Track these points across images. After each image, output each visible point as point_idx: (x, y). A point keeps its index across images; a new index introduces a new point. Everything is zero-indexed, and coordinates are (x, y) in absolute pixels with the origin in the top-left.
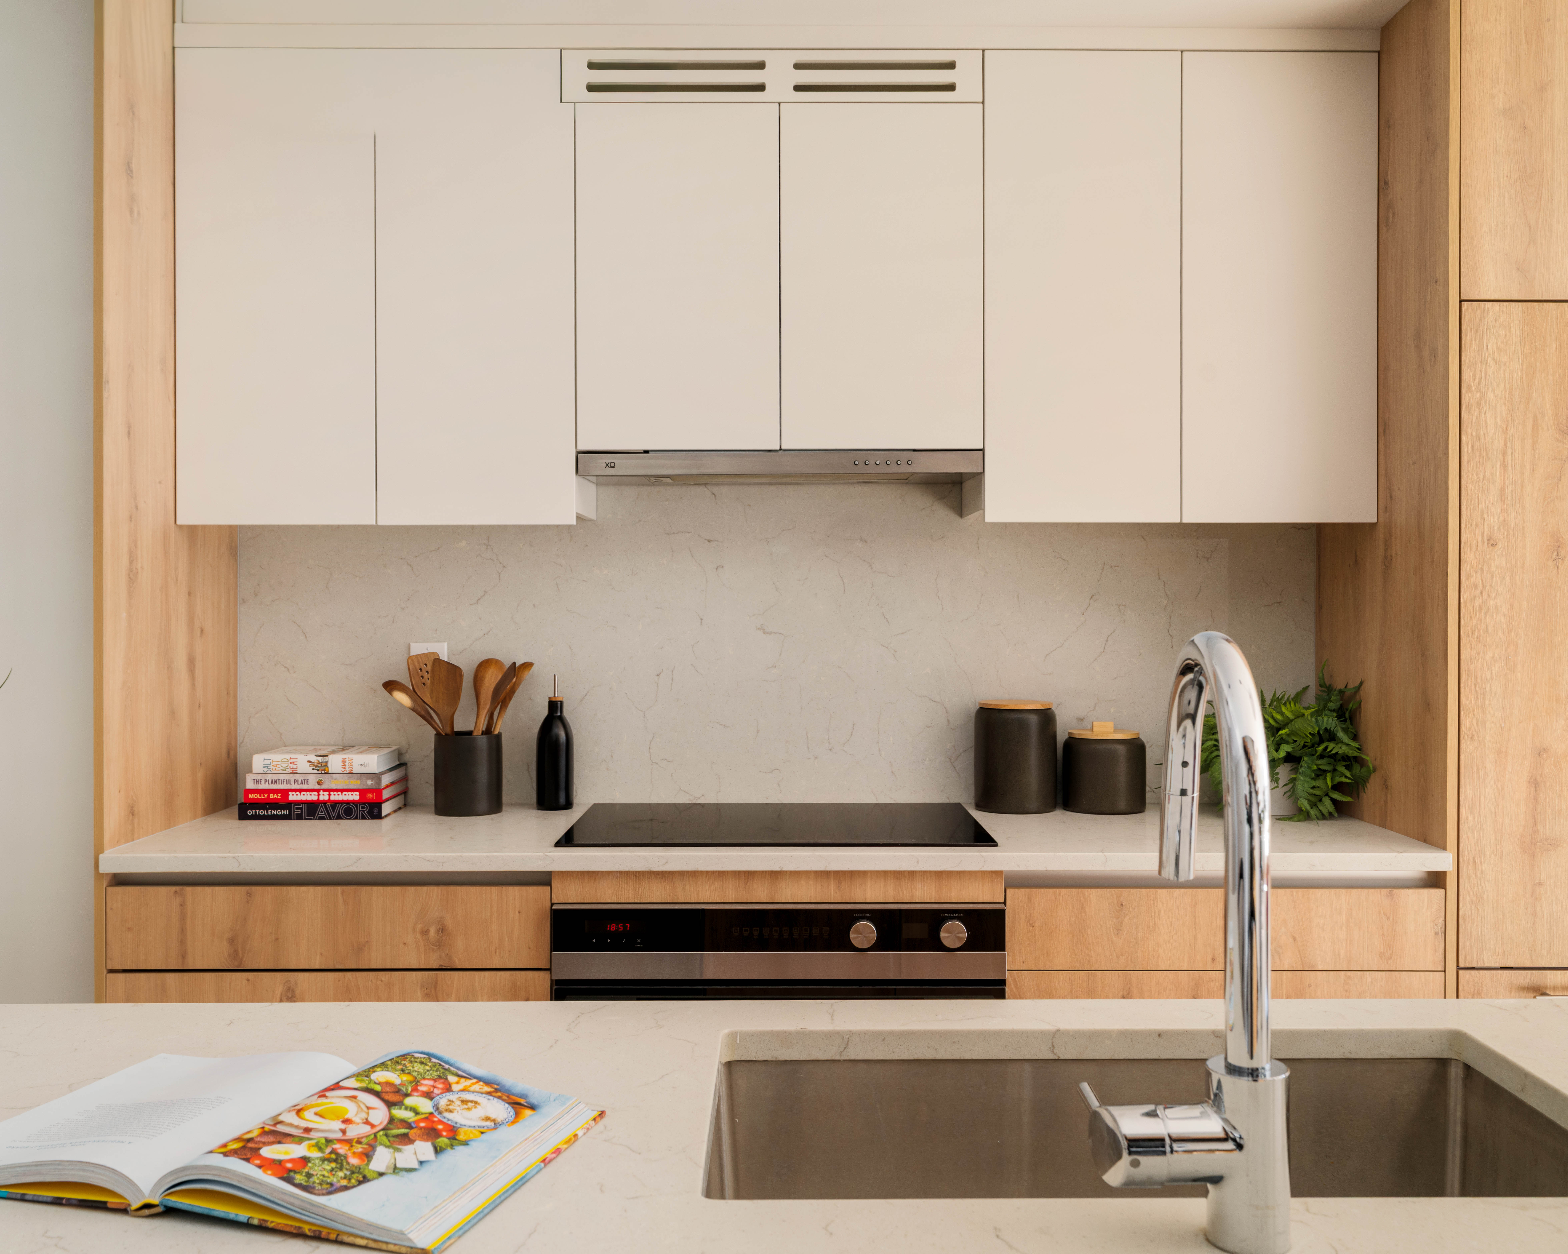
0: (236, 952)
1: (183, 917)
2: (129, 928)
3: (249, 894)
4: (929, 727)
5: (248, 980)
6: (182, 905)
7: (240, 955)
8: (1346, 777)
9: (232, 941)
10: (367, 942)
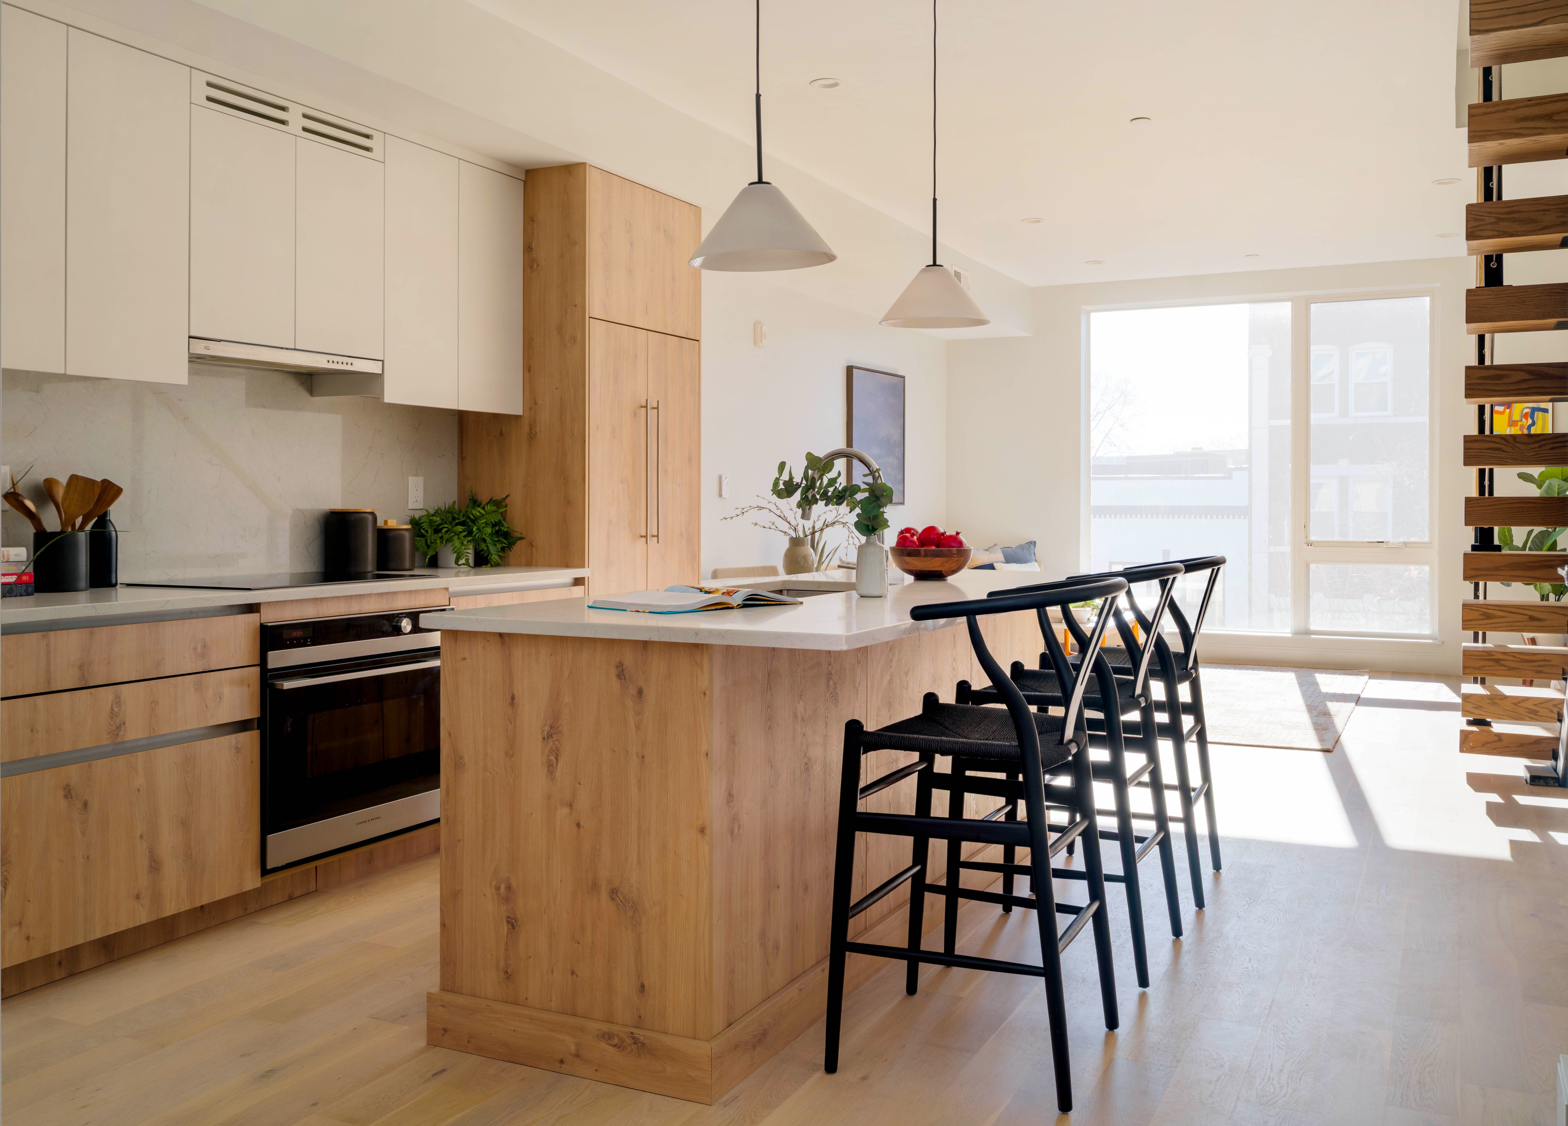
0: (83, 674)
1: (48, 653)
2: (11, 665)
3: (92, 633)
4: (296, 526)
5: (91, 694)
6: (48, 645)
7: (86, 677)
8: (505, 543)
9: (81, 667)
10: (163, 658)
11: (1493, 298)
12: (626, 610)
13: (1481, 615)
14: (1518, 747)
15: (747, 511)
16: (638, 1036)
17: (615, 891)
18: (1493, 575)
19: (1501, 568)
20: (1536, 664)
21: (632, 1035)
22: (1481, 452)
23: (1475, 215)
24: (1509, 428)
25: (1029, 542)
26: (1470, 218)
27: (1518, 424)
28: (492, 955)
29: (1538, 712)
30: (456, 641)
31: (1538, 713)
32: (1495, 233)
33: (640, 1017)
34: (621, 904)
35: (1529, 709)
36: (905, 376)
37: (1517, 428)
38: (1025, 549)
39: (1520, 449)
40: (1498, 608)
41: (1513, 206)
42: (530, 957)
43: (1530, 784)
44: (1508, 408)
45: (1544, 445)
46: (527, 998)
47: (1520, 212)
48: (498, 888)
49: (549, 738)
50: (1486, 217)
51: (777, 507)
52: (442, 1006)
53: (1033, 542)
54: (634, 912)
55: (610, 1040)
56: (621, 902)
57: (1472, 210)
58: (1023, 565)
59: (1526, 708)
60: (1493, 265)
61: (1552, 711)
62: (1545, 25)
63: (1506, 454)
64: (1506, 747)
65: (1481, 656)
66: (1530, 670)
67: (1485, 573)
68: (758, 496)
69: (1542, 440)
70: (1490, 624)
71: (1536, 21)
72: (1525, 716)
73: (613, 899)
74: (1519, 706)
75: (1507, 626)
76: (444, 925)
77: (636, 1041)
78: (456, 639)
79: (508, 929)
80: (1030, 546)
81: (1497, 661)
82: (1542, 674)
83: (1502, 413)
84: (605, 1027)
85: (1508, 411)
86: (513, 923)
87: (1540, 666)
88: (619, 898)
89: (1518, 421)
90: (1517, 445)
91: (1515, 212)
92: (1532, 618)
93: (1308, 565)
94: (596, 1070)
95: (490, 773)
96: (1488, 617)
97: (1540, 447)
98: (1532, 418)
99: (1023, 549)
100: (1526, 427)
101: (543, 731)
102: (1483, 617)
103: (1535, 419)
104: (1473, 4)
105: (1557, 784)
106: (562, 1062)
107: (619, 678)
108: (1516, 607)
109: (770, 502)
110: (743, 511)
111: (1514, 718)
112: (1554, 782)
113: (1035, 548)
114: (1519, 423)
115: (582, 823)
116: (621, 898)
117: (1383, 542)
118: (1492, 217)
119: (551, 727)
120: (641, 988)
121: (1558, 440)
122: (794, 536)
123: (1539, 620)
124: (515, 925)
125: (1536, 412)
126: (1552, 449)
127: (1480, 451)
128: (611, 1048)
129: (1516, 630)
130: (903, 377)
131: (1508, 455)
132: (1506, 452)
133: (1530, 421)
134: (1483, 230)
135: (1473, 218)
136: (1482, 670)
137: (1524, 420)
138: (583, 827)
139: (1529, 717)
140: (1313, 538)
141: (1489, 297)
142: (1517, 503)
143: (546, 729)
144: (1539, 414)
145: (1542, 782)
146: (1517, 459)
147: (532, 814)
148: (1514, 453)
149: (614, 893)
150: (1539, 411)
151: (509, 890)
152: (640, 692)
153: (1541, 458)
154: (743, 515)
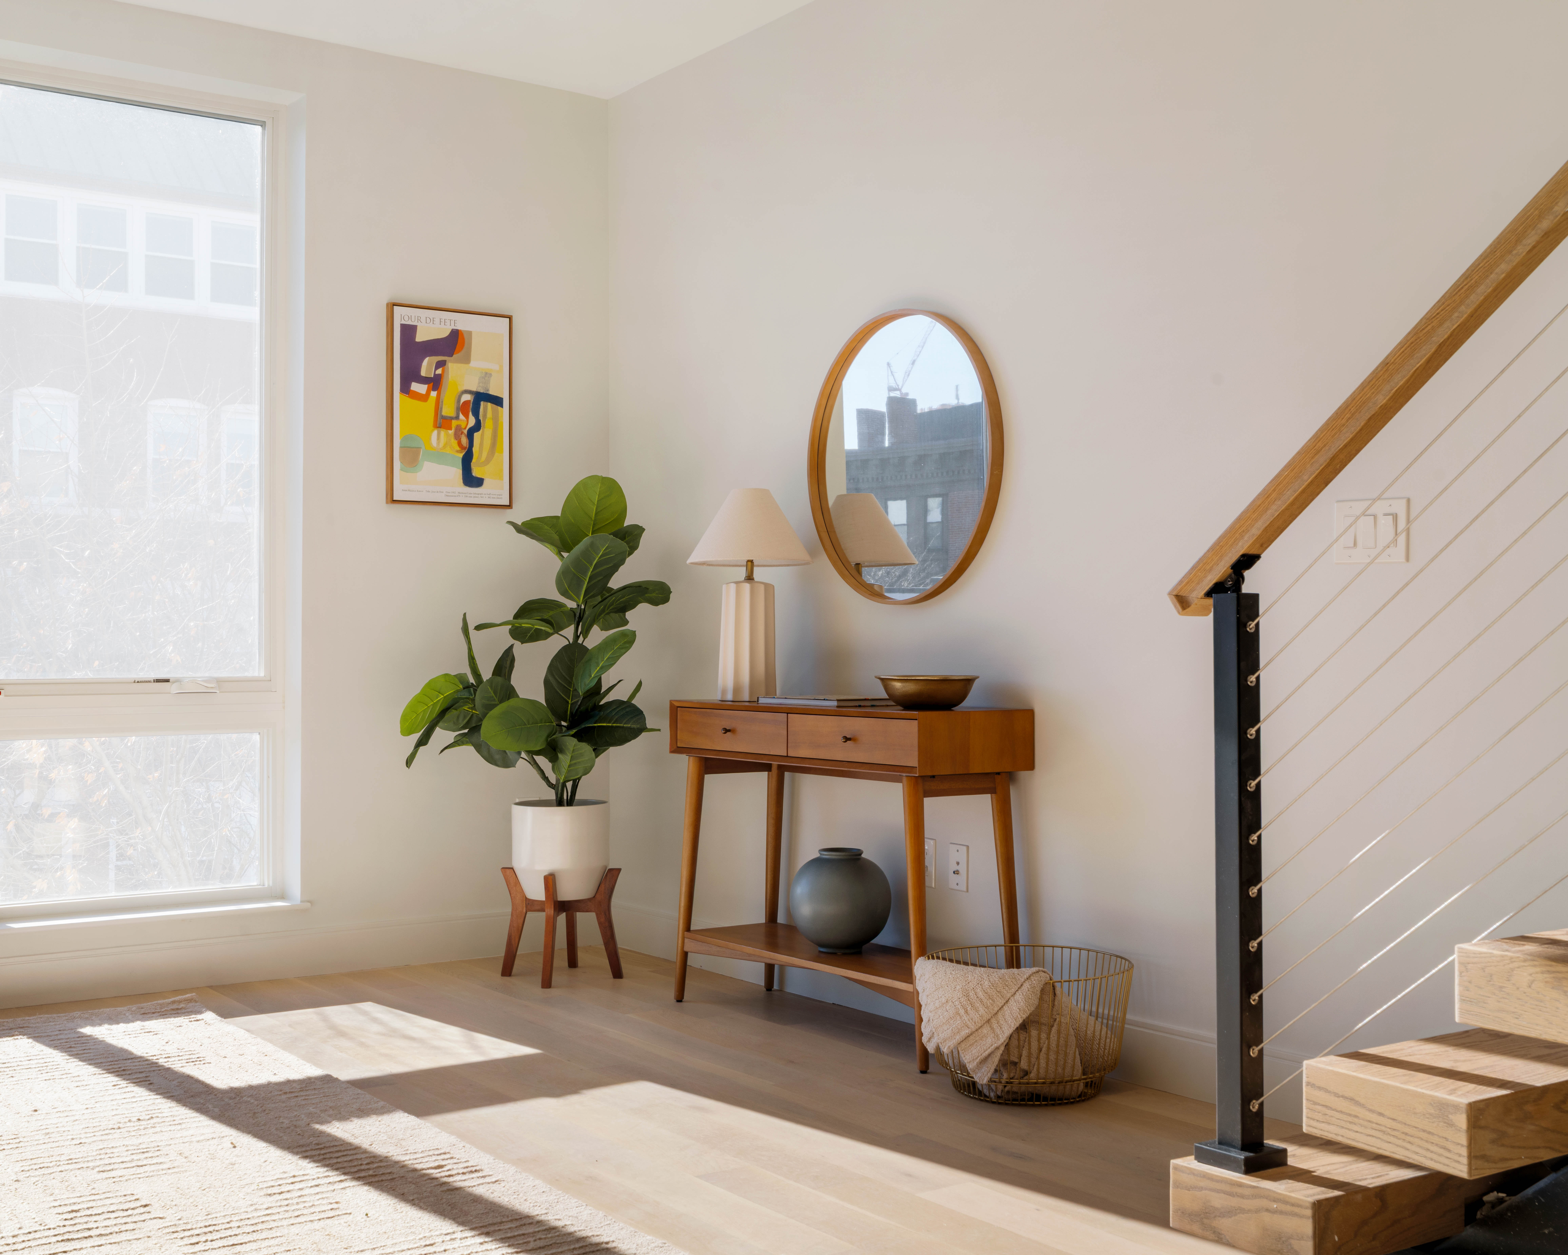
24: (435, 432)
27: (451, 424)
37: (450, 432)
44: (434, 390)
83: (423, 397)
85: (434, 394)
89: (451, 418)
98: (476, 414)
100: (466, 432)
103: (481, 418)
114: (454, 423)
117: (168, 680)
125: (482, 403)
133: (472, 421)
137: (461, 417)
144: (487, 407)
150: (487, 401)
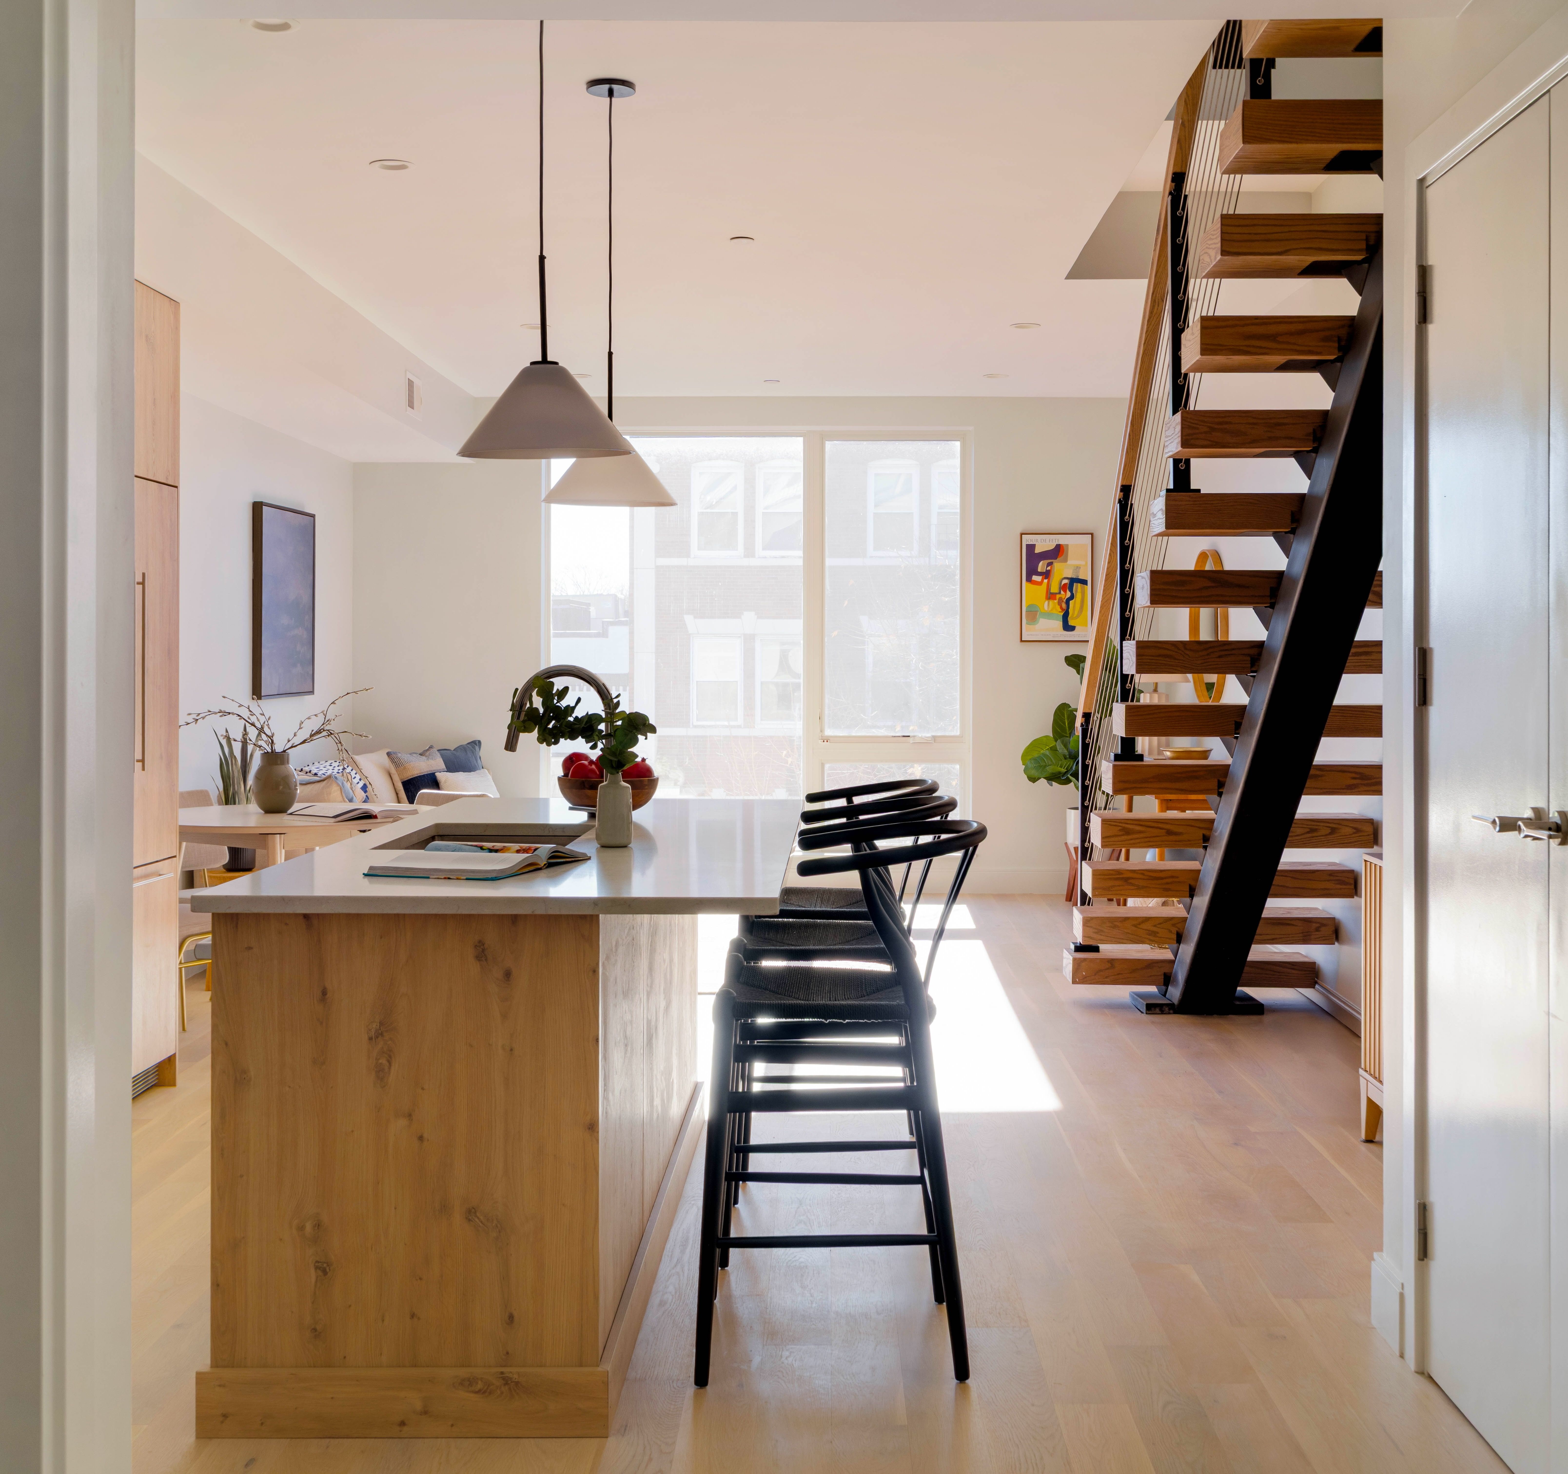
11: (1191, 505)
12: (428, 878)
13: (1120, 830)
14: (1131, 973)
15: (203, 718)
16: (510, 1375)
17: (473, 1210)
18: (1142, 788)
19: (1150, 780)
20: (1165, 881)
21: (502, 1376)
22: (1153, 659)
23: (1190, 422)
24: (1047, 602)
25: (472, 742)
26: (1185, 425)
27: (1056, 597)
28: (292, 1312)
29: (1158, 933)
30: (237, 927)
31: (1158, 935)
32: (1209, 443)
33: (508, 1353)
34: (481, 1224)
35: (1149, 930)
36: (315, 515)
37: (1055, 601)
38: (468, 752)
39: (1190, 657)
40: (1136, 822)
41: (1225, 417)
42: (350, 1306)
43: (1146, 1013)
44: (1046, 579)
45: (1212, 652)
46: (345, 1357)
47: (1230, 423)
48: (301, 1228)
49: (377, 1037)
50: (1200, 425)
51: (251, 711)
52: (220, 1386)
53: (477, 742)
54: (500, 1232)
55: (471, 1386)
56: (482, 1222)
57: (1187, 418)
58: (465, 773)
59: (1146, 930)
60: (1181, 466)
61: (1171, 932)
62: (1288, 255)
63: (1177, 661)
64: (1118, 974)
65: (1112, 875)
66: (1158, 888)
67: (1134, 785)
68: (224, 697)
69: (1210, 648)
70: (1129, 840)
71: (1280, 250)
72: (1145, 938)
73: (470, 1220)
74: (1139, 928)
75: (1145, 842)
76: (218, 1285)
77: (506, 1381)
78: (237, 923)
79: (317, 1277)
80: (474, 748)
81: (1126, 880)
82: (1170, 892)
83: (1040, 583)
84: (463, 1372)
85: (1046, 581)
86: (324, 1269)
87: (1167, 883)
88: (478, 1218)
89: (1056, 594)
90: (1187, 652)
91: (1227, 423)
92: (1169, 833)
93: (823, 765)
94: (452, 1425)
95: (290, 1087)
96: (1127, 832)
97: (1208, 655)
98: (1071, 590)
99: (466, 751)
100: (1065, 600)
101: (370, 1030)
102: (1120, 833)
103: (1074, 592)
104: (1225, 225)
105: (1171, 1012)
106: (403, 1424)
107: (479, 960)
108: (1155, 820)
109: (241, 706)
110: (197, 718)
111: (1134, 942)
112: (1169, 1009)
113: (480, 750)
114: (1058, 596)
115: (425, 1136)
116: (481, 1218)
117: (909, 736)
118: (1206, 426)
119: (381, 1024)
120: (509, 1319)
121: (1226, 647)
122: (270, 751)
123: (1176, 834)
124: (328, 1270)
125: (1075, 584)
126: (1220, 657)
127: (1151, 658)
128: (472, 1395)
129: (1153, 845)
130: (313, 516)
131: (1178, 662)
132: (1177, 660)
133: (1069, 594)
134: (1197, 439)
135: (1188, 425)
136: (1111, 891)
137: (1062, 592)
138: (428, 1140)
139: (1149, 939)
140: (828, 732)
141: (1187, 503)
142: (1175, 711)
143: (374, 1026)
144: (1077, 586)
145: (1157, 1010)
146: (1187, 667)
147: (352, 1131)
148: (1184, 661)
149: (470, 1213)
150: (1078, 583)
151: (318, 1228)
152: (508, 974)
153: (1210, 667)
154: (196, 723)
